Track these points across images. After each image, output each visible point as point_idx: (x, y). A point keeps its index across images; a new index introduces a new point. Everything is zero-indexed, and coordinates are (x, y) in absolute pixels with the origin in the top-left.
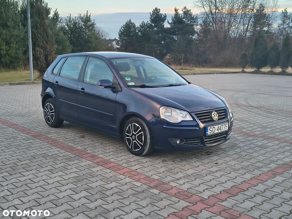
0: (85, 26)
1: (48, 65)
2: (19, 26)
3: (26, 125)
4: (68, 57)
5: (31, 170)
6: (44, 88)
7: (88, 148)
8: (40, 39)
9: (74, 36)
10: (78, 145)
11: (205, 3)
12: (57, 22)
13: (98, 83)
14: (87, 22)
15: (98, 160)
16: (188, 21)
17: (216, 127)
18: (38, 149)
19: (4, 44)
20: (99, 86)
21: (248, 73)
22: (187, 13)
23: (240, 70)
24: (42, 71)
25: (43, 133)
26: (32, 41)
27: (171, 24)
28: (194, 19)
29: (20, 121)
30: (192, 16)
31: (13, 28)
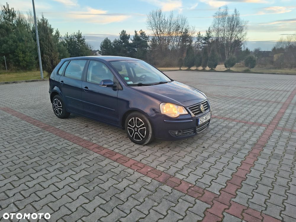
0: (78, 40)
1: (54, 67)
2: (31, 40)
3: (37, 117)
4: (70, 61)
5: (41, 170)
6: (52, 87)
7: (93, 137)
8: (46, 48)
9: (71, 47)
10: (84, 135)
11: (153, 28)
12: (58, 38)
13: (101, 82)
14: (79, 38)
15: (104, 151)
16: (143, 39)
17: (204, 117)
18: (47, 143)
19: (21, 53)
20: (102, 85)
21: (183, 70)
22: (142, 33)
23: (179, 69)
24: (50, 72)
25: (52, 124)
26: (41, 50)
27: (133, 40)
28: (147, 38)
29: (32, 113)
30: (146, 36)
31: (27, 42)
